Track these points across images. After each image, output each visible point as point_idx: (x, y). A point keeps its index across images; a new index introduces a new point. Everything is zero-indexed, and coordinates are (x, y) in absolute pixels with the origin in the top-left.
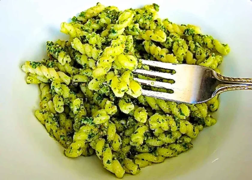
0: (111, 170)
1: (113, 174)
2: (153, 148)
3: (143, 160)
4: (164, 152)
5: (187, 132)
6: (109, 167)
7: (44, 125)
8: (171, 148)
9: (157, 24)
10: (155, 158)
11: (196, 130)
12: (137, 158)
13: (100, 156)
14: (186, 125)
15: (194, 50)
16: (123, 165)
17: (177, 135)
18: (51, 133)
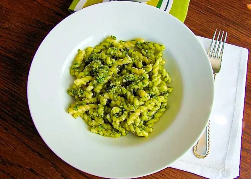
0: (142, 135)
1: (144, 137)
2: (152, 116)
3: (151, 123)
4: (158, 115)
5: (163, 101)
6: (141, 135)
7: (99, 134)
8: (160, 112)
9: (122, 51)
10: (156, 120)
11: (166, 97)
12: (149, 124)
13: (135, 132)
14: (161, 98)
15: (147, 55)
16: (146, 131)
17: (160, 104)
18: (104, 135)
